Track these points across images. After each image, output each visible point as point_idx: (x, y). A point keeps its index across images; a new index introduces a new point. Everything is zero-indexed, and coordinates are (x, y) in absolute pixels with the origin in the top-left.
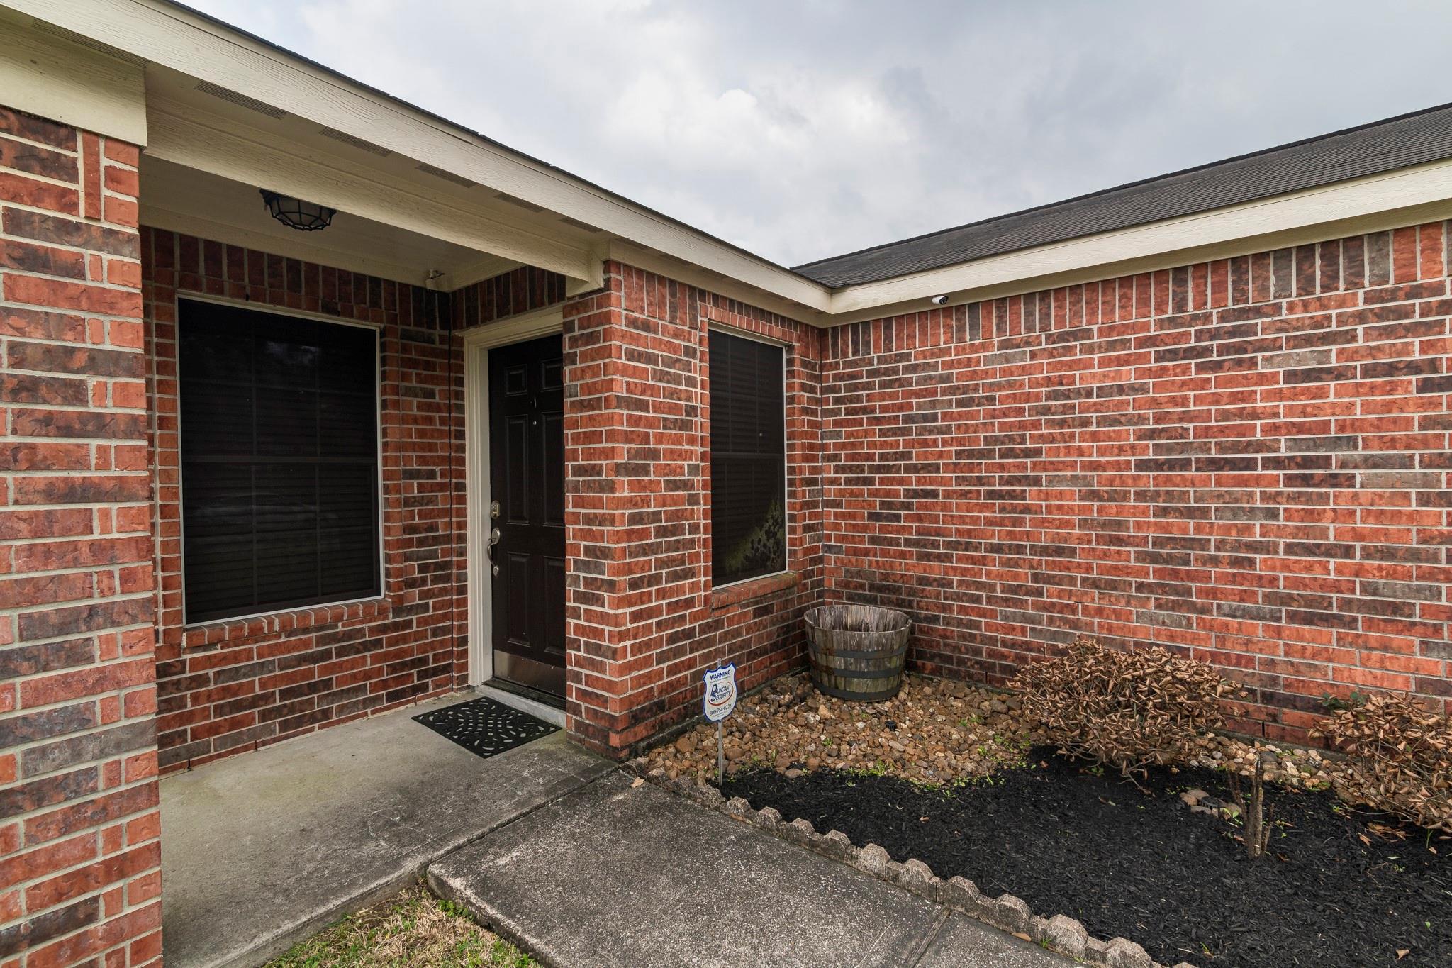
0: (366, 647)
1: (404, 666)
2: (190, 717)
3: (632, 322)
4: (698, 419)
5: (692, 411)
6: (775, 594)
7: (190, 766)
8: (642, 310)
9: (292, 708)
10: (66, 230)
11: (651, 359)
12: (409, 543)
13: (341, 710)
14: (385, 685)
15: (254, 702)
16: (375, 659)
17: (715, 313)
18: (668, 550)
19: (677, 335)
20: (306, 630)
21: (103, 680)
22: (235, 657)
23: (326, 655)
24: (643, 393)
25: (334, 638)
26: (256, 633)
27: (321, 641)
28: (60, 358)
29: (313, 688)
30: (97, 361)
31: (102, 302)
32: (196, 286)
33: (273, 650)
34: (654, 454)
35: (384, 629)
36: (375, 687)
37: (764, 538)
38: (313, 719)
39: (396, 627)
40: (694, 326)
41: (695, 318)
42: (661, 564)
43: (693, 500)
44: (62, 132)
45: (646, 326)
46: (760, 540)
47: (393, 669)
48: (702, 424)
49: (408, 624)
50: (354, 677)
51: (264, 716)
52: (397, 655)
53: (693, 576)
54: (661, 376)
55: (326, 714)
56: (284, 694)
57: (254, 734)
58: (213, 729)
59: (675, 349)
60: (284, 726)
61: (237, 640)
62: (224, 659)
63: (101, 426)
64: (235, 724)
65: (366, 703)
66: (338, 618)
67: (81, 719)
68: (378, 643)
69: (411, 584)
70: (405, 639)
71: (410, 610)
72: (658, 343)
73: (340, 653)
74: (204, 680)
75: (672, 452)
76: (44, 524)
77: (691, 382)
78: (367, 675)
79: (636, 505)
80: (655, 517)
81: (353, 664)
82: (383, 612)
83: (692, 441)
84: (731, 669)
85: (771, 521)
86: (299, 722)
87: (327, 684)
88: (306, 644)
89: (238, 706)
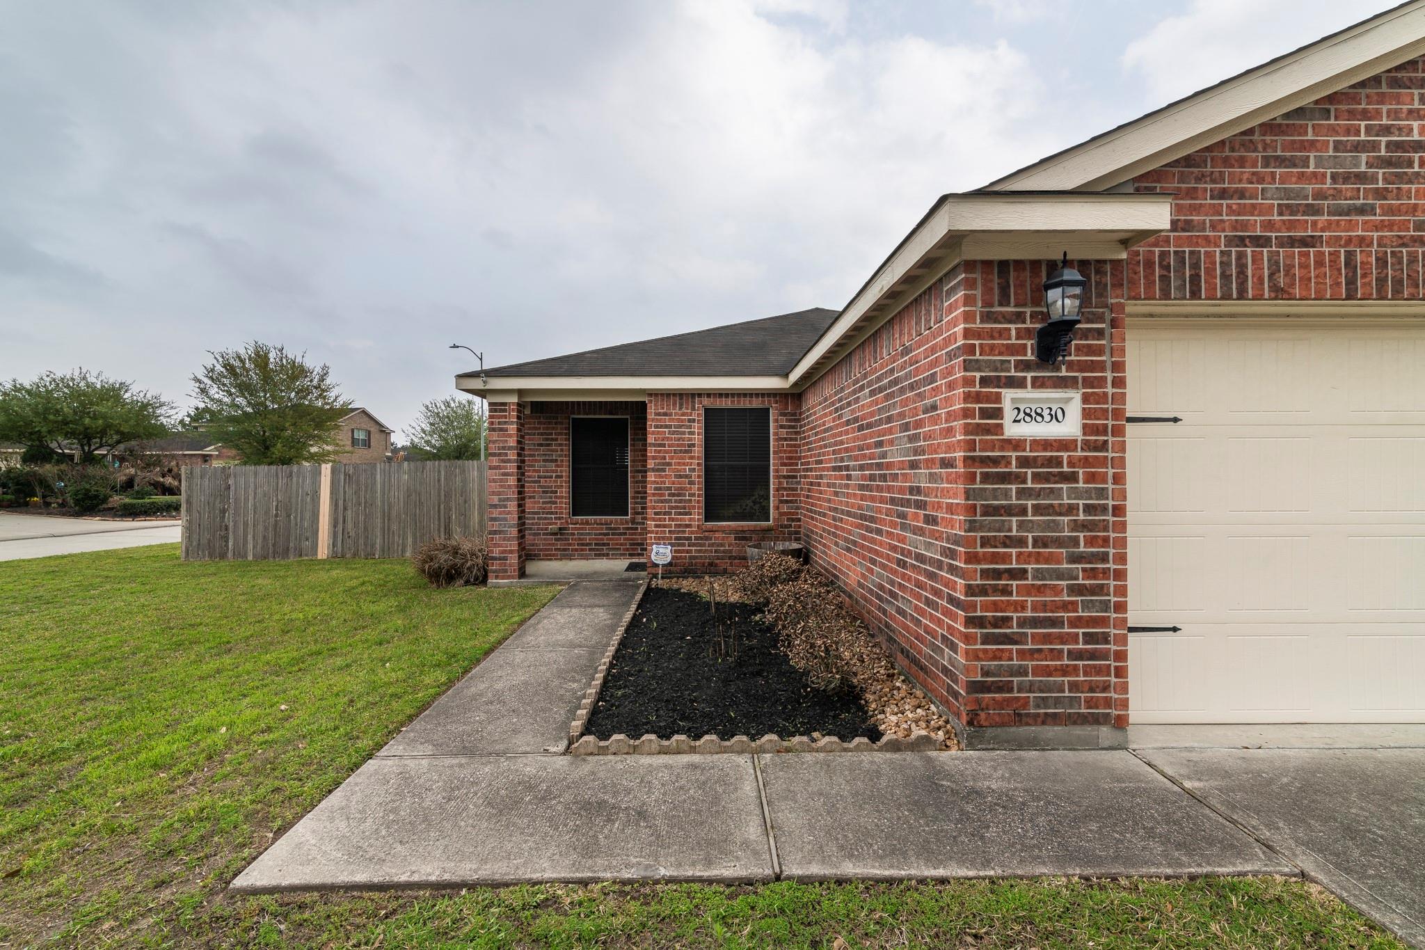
0: (621, 534)
1: (634, 544)
2: (570, 545)
3: (657, 414)
4: (696, 448)
5: (693, 445)
6: (753, 531)
7: (571, 559)
8: (663, 408)
9: (598, 550)
10: (505, 422)
11: (666, 427)
12: (638, 498)
13: (613, 554)
14: (627, 550)
15: (587, 545)
16: (625, 539)
17: (706, 402)
18: (675, 502)
19: (683, 414)
20: (602, 524)
21: (509, 513)
22: (582, 529)
23: (608, 534)
24: (663, 440)
25: (611, 529)
26: (587, 523)
27: (607, 529)
28: (504, 448)
29: (604, 544)
30: (510, 448)
31: (510, 436)
32: (574, 414)
33: (592, 529)
34: (669, 464)
35: (628, 529)
36: (624, 550)
37: (752, 504)
38: (604, 555)
39: (632, 529)
40: (693, 409)
41: (694, 406)
42: (672, 508)
43: (691, 483)
44: (504, 404)
45: (665, 414)
46: (747, 505)
47: (631, 544)
48: (698, 451)
49: (637, 529)
50: (617, 544)
51: (590, 550)
52: (632, 539)
53: (691, 515)
54: (674, 433)
55: (608, 555)
56: (596, 544)
57: (586, 555)
58: (576, 550)
59: (682, 421)
60: (596, 555)
61: (582, 524)
62: (579, 529)
63: (509, 461)
64: (582, 550)
65: (621, 555)
66: (611, 522)
67: (505, 519)
68: (625, 534)
69: (638, 513)
70: (635, 534)
71: (637, 523)
72: (670, 420)
73: (613, 534)
74: (574, 534)
75: (679, 463)
76: (501, 480)
77: (693, 433)
78: (621, 544)
79: (658, 483)
80: (669, 489)
81: (617, 539)
82: (627, 522)
83: (692, 458)
84: (669, 547)
85: (757, 496)
86: (599, 555)
87: (608, 544)
88: (602, 529)
89: (583, 545)
